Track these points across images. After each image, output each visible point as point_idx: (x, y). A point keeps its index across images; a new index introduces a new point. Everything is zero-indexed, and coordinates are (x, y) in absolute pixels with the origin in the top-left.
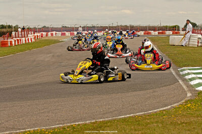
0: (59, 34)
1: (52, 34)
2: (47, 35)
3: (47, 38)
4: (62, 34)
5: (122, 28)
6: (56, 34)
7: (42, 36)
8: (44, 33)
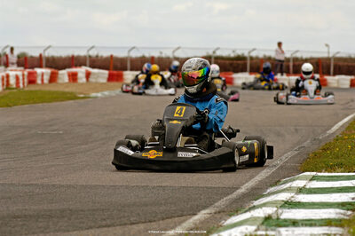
0: (101, 75)
1: (73, 77)
2: (53, 78)
3: (53, 88)
4: (111, 78)
5: (341, 63)
6: (88, 75)
7: (32, 81)
8: (39, 71)
